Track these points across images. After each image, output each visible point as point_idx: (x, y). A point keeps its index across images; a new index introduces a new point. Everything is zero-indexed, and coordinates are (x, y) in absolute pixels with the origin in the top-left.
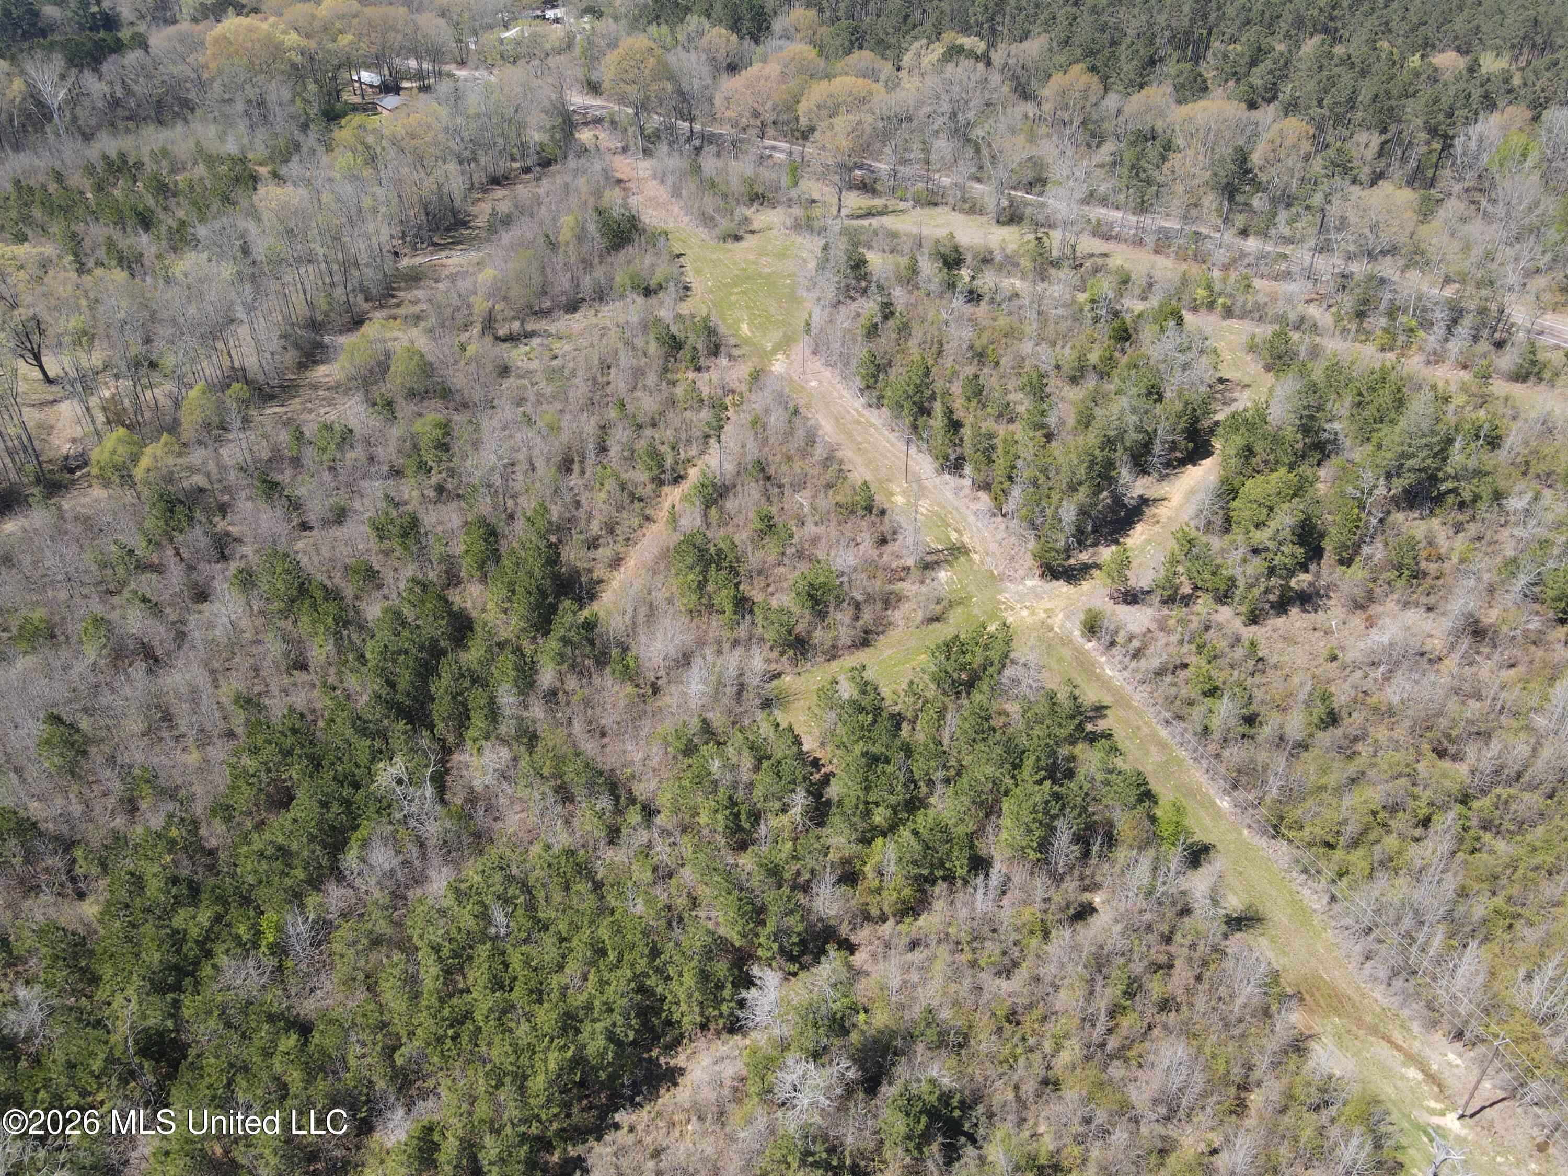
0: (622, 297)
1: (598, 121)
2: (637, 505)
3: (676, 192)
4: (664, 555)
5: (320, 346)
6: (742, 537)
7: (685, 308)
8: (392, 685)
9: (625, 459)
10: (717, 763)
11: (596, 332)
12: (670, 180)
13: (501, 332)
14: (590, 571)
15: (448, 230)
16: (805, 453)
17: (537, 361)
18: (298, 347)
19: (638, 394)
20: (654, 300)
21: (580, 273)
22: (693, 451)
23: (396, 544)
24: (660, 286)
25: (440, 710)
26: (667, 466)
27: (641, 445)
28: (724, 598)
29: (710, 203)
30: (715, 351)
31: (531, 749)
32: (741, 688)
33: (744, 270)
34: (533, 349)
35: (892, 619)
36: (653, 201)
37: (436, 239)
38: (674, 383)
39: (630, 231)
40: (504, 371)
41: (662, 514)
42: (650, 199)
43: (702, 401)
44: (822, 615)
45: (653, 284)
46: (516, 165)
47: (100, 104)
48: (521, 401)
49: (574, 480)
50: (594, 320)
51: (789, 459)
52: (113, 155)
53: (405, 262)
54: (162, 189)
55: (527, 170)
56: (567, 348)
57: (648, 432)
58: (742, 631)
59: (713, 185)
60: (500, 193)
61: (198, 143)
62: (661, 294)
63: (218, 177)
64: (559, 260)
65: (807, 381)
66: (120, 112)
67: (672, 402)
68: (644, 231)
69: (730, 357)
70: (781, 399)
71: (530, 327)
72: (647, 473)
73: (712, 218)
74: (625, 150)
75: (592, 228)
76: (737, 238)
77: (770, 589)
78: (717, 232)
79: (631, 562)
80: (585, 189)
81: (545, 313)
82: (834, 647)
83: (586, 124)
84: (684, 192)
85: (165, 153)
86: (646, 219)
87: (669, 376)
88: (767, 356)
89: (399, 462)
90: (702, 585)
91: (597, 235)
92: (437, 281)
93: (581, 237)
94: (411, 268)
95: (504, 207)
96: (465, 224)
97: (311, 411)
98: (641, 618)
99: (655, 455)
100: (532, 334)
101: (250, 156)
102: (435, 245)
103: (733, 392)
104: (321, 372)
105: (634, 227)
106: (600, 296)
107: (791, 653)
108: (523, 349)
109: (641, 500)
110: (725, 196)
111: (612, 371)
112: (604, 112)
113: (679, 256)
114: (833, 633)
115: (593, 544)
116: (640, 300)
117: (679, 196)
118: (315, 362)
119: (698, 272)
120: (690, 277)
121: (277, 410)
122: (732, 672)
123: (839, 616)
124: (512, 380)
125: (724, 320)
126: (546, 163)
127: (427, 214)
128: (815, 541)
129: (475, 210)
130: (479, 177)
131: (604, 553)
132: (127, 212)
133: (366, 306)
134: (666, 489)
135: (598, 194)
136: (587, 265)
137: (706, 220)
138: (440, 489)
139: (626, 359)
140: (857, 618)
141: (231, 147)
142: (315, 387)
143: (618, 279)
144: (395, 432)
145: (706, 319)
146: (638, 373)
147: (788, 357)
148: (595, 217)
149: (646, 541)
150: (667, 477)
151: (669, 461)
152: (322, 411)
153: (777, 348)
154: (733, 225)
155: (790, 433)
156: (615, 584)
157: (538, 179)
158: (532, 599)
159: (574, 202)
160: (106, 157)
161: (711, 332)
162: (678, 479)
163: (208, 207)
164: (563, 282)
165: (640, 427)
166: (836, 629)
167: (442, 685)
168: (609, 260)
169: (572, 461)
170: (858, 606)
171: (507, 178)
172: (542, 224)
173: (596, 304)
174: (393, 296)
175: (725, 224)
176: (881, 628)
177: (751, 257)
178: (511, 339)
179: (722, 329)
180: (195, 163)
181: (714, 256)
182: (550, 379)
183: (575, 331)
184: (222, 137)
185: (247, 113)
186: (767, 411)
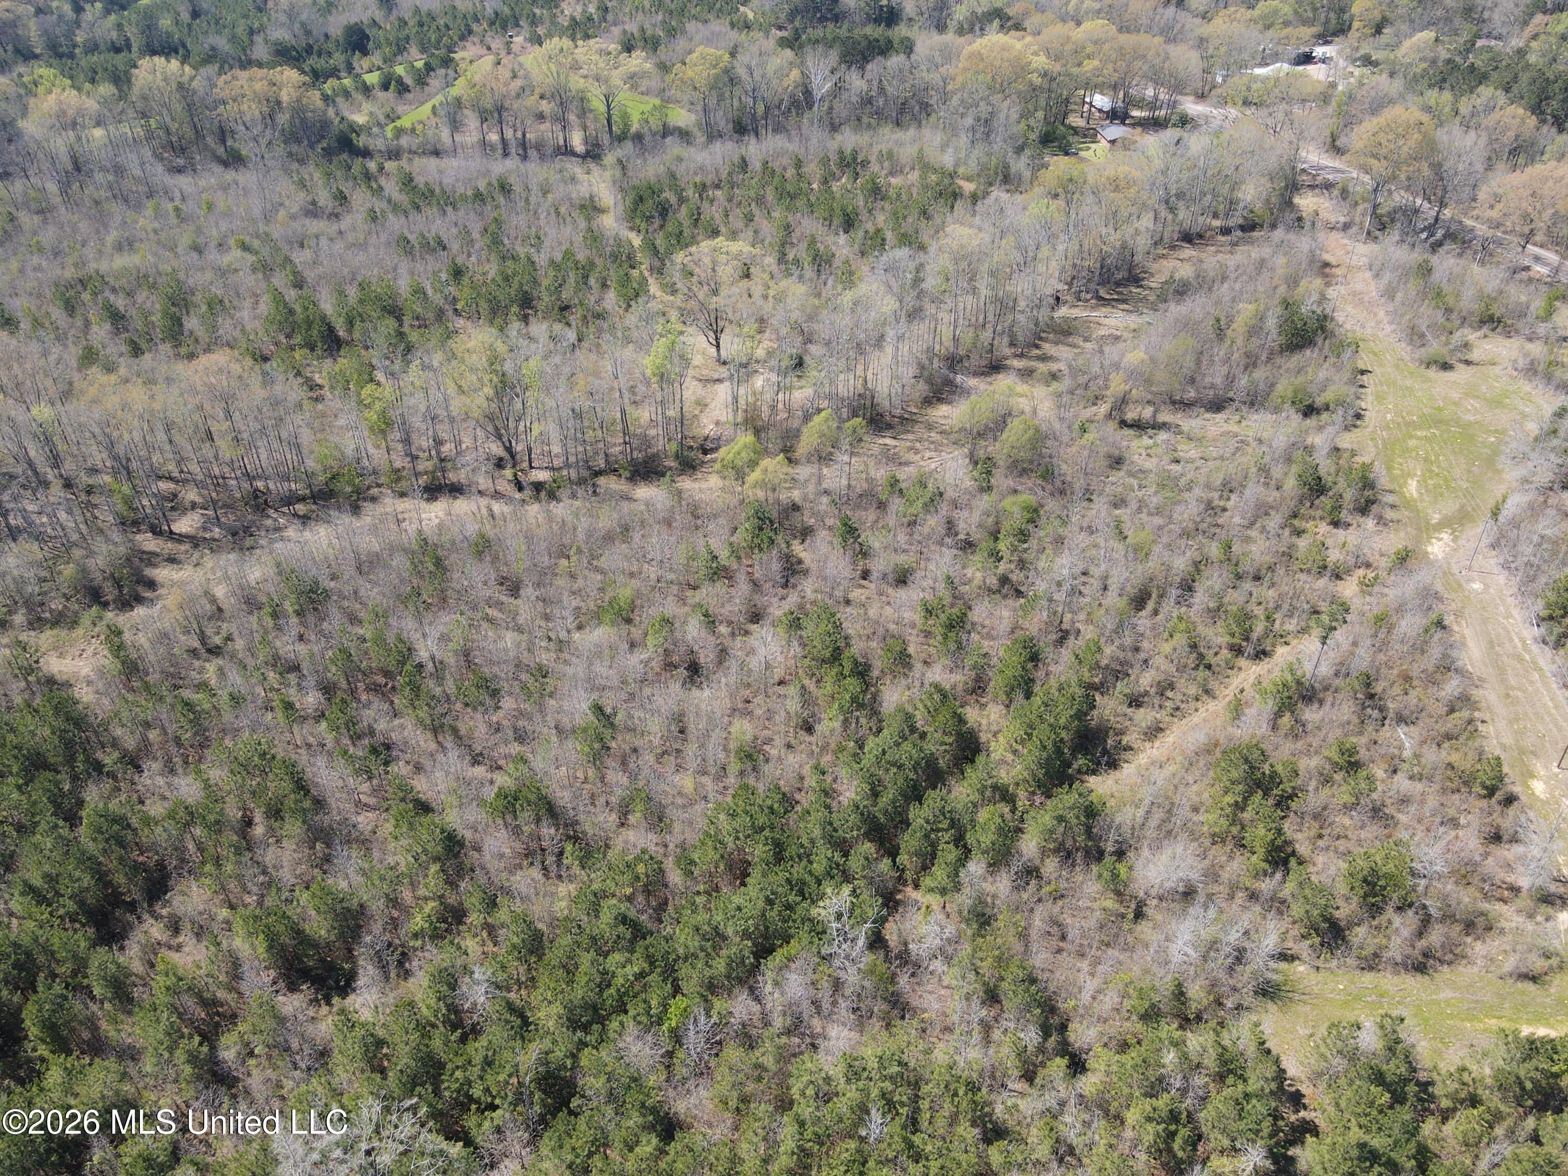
0: (1277, 410)
1: (1328, 186)
2: (1202, 673)
3: (1389, 293)
4: (1209, 749)
5: (950, 383)
6: (1309, 764)
7: (1346, 441)
8: (875, 794)
9: (1209, 610)
10: (1171, 1055)
11: (1233, 444)
12: (1387, 277)
13: (1130, 416)
14: (1122, 733)
15: (1118, 284)
16: (1433, 680)
17: (1154, 460)
18: (930, 381)
19: (1253, 533)
20: (1311, 422)
21: (1238, 371)
22: (1292, 625)
23: (938, 631)
24: (1327, 408)
25: (909, 842)
26: (1254, 636)
27: (1235, 598)
28: (1260, 834)
29: (1427, 314)
30: (1364, 508)
31: (979, 934)
32: (1240, 956)
33: (1439, 409)
34: (1156, 445)
35: (1469, 951)
36: (1357, 297)
37: (1102, 293)
38: (1299, 533)
39: (1315, 332)
40: (1117, 462)
41: (1227, 692)
42: (1354, 294)
43: (1325, 567)
44: (1375, 910)
45: (1319, 401)
46: (1217, 223)
47: (854, 99)
48: (1119, 503)
49: (1143, 620)
50: (1235, 428)
51: (1407, 678)
52: (848, 151)
53: (1063, 311)
54: (876, 192)
55: (1226, 231)
56: (1193, 454)
57: (1248, 585)
58: (1266, 886)
59: (1439, 295)
60: (1188, 252)
61: (921, 151)
62: (1325, 416)
63: (926, 187)
64: (1220, 352)
65: (1469, 580)
66: (868, 108)
67: (1288, 555)
68: (1333, 334)
69: (1380, 520)
70: (1429, 597)
71: (1163, 417)
72: (1227, 639)
73: (1422, 336)
74: (1346, 227)
75: (1272, 323)
76: (1446, 366)
77: (1321, 843)
78: (1423, 353)
79: (1169, 739)
80: (1280, 272)
81: (1184, 405)
82: (1376, 955)
83: (1312, 187)
84: (1399, 295)
85: (890, 155)
86: (1340, 317)
87: (1296, 522)
88: (1427, 530)
89: (976, 536)
90: (1239, 807)
91: (1274, 332)
92: (1086, 340)
93: (1254, 331)
94: (1065, 319)
95: (1185, 271)
96: (1135, 280)
97: (917, 452)
98: (1154, 822)
99: (1245, 617)
100: (1164, 426)
101: (961, 171)
102: (1100, 298)
103: (1368, 565)
104: (942, 410)
105: (1323, 329)
106: (1255, 401)
107: (1317, 940)
108: (1146, 441)
109: (1209, 667)
110: (1449, 311)
111: (1233, 497)
112: (1338, 177)
113: (1363, 372)
114: (1381, 940)
115: (1135, 702)
116: (1296, 418)
117: (1392, 298)
118: (940, 400)
119: (1380, 398)
120: (1367, 403)
121: (888, 441)
122: (1234, 936)
123: (1397, 920)
124: (1121, 473)
125: (1389, 468)
126: (1249, 227)
127: (1102, 267)
128: (1404, 801)
129: (1154, 267)
130: (1171, 232)
131: (1144, 716)
132: (838, 211)
133: (1008, 351)
134: (1242, 662)
135: (1293, 281)
136: (1251, 363)
137: (1415, 336)
138: (1004, 580)
139: (1254, 491)
140: (1420, 934)
141: (947, 160)
142: (930, 427)
143: (1279, 388)
144: (985, 502)
145: (1366, 467)
146: (1263, 510)
147: (1455, 539)
148: (1279, 310)
149: (1196, 719)
150: (1250, 650)
151: (1259, 628)
152: (928, 454)
153: (1446, 523)
154: (1444, 351)
155: (1421, 648)
156: (1142, 759)
157: (1234, 244)
158: (1045, 755)
159: (1262, 284)
160: (841, 152)
161: (1367, 484)
162: (1261, 654)
163: (905, 217)
164: (1215, 376)
165: (1239, 577)
166: (1389, 938)
167: (919, 815)
168: (1279, 360)
169: (1149, 596)
170: (1426, 922)
171: (1200, 236)
172: (1218, 302)
173: (1245, 409)
174: (1037, 347)
175: (1435, 347)
176: (1449, 957)
177: (1455, 395)
178: (1139, 426)
179: (1383, 481)
180: (913, 169)
181: (1408, 383)
182: (1162, 486)
183: (1210, 435)
184: (943, 147)
185: (973, 129)
186: (1401, 609)
